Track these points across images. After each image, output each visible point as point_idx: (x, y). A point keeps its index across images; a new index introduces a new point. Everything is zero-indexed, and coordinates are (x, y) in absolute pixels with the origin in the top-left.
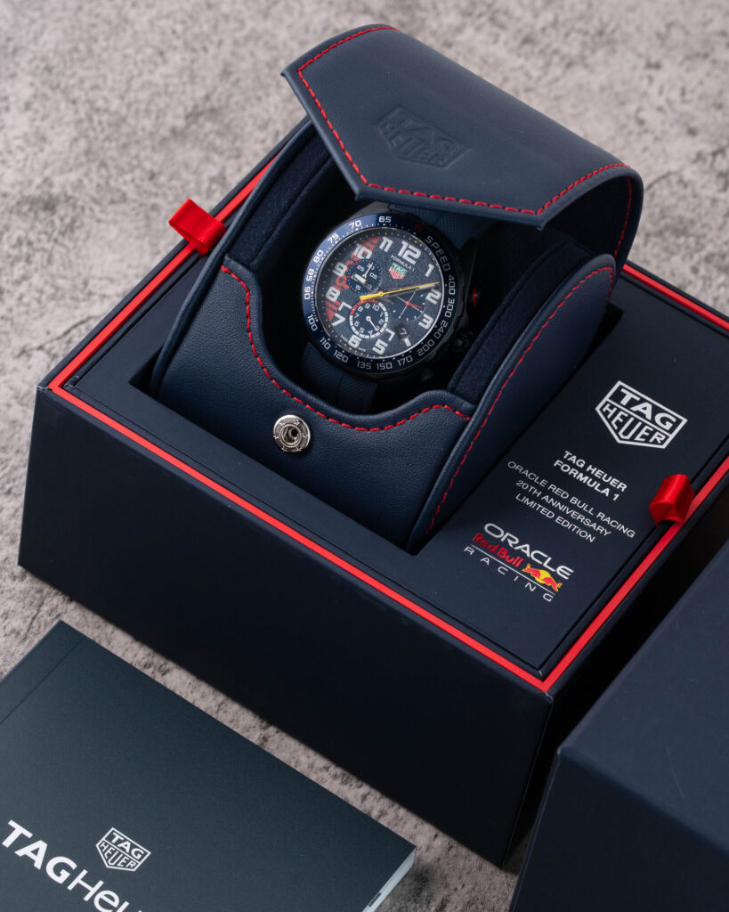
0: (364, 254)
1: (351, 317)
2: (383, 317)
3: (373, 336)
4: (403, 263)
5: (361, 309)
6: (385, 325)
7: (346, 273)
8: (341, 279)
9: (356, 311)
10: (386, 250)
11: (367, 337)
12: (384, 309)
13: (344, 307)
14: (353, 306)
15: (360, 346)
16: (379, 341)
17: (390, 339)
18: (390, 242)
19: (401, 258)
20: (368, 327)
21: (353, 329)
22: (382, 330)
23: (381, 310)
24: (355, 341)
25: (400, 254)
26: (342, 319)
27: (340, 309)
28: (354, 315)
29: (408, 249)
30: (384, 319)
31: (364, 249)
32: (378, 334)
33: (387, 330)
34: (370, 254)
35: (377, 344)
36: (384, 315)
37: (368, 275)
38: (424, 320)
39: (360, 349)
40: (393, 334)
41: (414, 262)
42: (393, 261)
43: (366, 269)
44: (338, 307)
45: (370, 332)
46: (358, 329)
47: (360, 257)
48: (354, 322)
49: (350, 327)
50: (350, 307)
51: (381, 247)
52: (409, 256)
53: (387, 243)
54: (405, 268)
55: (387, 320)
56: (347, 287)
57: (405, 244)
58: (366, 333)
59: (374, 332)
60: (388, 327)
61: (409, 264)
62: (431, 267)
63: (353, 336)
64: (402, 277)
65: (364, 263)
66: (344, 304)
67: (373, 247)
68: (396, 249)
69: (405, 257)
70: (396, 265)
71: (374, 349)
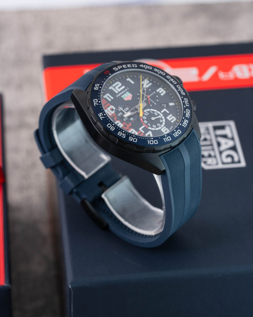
0: (112, 110)
1: (149, 128)
2: (154, 112)
3: (164, 120)
4: (122, 92)
5: (146, 122)
6: (158, 112)
7: (122, 123)
8: (125, 126)
9: (146, 124)
10: (112, 98)
11: (164, 124)
12: (149, 110)
13: (142, 129)
14: (142, 125)
15: (169, 129)
16: (168, 118)
17: (168, 112)
18: (108, 94)
19: (119, 92)
20: (158, 121)
21: (157, 129)
22: (162, 115)
23: (148, 112)
24: (165, 130)
25: (117, 92)
26: (150, 133)
27: (143, 132)
28: (149, 126)
29: (114, 87)
30: (155, 112)
31: (109, 109)
32: (163, 118)
33: (162, 112)
34: (112, 107)
35: (170, 119)
36: (152, 111)
37: (126, 112)
38: (160, 92)
39: (170, 129)
40: (165, 110)
41: (123, 87)
42: (120, 97)
43: (122, 111)
44: (142, 132)
45: (161, 121)
46: (157, 127)
47: (113, 112)
48: (153, 128)
49: (155, 130)
50: (143, 127)
51: (110, 100)
52: (119, 88)
53: (108, 96)
54: (125, 92)
55: (155, 111)
56: (130, 124)
57: (110, 88)
58: (161, 124)
59: (162, 119)
60: (160, 112)
61: (124, 89)
62: (128, 79)
63: (162, 130)
64: (131, 95)
65: (117, 112)
66: (140, 129)
67: (108, 104)
68: (112, 93)
69: (119, 90)
70: (123, 96)
71: (172, 122)
